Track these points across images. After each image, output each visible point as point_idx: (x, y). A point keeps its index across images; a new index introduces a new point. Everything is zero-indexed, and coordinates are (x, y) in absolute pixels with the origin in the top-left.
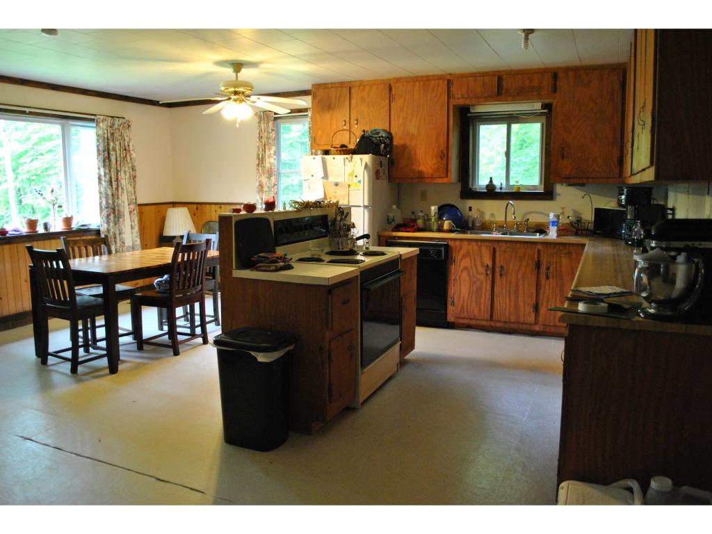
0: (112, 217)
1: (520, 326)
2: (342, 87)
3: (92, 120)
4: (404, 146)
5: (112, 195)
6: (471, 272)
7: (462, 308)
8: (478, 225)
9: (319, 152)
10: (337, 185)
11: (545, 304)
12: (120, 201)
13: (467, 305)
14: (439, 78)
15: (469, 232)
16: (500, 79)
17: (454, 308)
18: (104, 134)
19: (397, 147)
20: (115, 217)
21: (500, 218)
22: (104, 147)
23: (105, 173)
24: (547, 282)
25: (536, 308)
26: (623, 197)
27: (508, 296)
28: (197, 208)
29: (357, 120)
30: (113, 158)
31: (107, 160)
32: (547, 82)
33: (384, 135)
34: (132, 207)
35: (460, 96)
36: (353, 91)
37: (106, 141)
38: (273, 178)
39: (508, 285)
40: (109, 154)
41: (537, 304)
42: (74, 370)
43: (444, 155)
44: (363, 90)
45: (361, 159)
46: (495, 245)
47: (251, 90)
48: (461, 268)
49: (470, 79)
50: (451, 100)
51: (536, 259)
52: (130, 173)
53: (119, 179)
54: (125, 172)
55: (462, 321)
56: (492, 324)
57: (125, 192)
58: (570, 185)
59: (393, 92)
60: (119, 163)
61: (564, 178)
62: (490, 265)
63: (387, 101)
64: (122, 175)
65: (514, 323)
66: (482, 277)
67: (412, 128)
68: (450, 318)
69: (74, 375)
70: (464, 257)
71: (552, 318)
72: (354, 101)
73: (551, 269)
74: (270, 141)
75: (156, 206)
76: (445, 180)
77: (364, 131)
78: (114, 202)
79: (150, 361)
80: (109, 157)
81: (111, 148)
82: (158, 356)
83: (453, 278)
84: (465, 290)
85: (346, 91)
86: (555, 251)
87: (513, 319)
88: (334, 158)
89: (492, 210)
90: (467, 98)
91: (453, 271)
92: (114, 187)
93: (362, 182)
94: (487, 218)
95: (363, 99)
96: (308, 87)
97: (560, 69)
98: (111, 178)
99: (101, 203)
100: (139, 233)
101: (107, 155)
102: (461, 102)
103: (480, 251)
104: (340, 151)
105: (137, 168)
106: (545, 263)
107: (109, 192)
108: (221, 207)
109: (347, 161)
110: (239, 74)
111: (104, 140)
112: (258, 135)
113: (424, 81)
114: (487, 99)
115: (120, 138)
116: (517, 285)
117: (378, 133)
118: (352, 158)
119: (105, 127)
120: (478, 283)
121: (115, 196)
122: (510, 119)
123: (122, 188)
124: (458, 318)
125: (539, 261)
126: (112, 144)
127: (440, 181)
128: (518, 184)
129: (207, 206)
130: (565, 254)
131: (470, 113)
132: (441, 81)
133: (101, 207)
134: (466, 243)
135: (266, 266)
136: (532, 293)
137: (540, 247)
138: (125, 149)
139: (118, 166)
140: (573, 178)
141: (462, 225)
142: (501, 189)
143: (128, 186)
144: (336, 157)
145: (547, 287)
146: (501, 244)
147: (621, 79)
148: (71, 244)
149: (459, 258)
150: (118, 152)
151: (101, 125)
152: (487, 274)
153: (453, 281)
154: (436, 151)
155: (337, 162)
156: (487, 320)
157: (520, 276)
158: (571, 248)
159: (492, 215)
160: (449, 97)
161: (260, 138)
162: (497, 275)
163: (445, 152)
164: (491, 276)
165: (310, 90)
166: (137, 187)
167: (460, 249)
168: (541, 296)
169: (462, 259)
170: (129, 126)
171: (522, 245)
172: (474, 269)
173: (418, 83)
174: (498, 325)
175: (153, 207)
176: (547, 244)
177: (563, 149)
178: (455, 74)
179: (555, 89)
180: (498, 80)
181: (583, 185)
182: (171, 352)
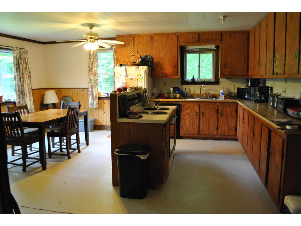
0: (21, 95)
1: (211, 136)
2: (130, 37)
3: (11, 50)
4: (159, 63)
5: (21, 85)
6: (190, 115)
7: (187, 130)
8: (189, 95)
9: (118, 65)
10: (132, 79)
11: (221, 127)
12: (25, 88)
13: (189, 129)
14: (173, 34)
15: (186, 98)
16: (199, 35)
17: (183, 130)
18: (17, 56)
19: (155, 63)
20: (22, 95)
21: (198, 92)
22: (17, 62)
23: (17, 75)
24: (222, 118)
25: (217, 129)
26: (249, 83)
27: (205, 124)
28: (58, 91)
29: (137, 51)
30: (21, 67)
31: (18, 69)
32: (218, 37)
33: (150, 58)
34: (30, 90)
35: (182, 42)
36: (135, 38)
37: (17, 59)
38: (96, 77)
39: (206, 120)
40: (19, 66)
41: (217, 127)
42: (24, 170)
43: (176, 67)
44: (140, 38)
45: (143, 68)
46: (200, 104)
47: (98, 37)
48: (186, 113)
49: (187, 35)
50: (179, 43)
51: (217, 109)
52: (28, 75)
53: (24, 77)
54: (26, 74)
55: (186, 135)
56: (199, 136)
57: (27, 83)
58: (227, 79)
59: (153, 40)
60: (23, 70)
61: (225, 76)
62: (198, 112)
63: (151, 43)
64: (25, 75)
65: (208, 135)
66: (195, 117)
67: (162, 55)
68: (181, 134)
69: (25, 172)
70: (187, 109)
71: (224, 132)
72: (136, 43)
73: (223, 112)
74: (95, 60)
75: (39, 90)
76: (176, 77)
77: (141, 56)
78: (22, 88)
79: (59, 163)
80: (19, 67)
81: (20, 63)
82: (61, 160)
83: (182, 118)
84: (188, 123)
85: (132, 38)
86: (224, 105)
87: (208, 133)
88: (130, 68)
89: (194, 89)
90: (185, 43)
91: (182, 115)
92: (22, 81)
93: (144, 78)
94: (192, 92)
95: (140, 43)
96: (114, 36)
97: (223, 32)
98: (20, 77)
99: (16, 89)
100: (33, 103)
101: (18, 66)
102: (183, 44)
103: (194, 106)
104: (133, 65)
105: (31, 72)
106: (220, 110)
107: (20, 84)
108: (70, 90)
109: (136, 69)
110: (92, 30)
111: (16, 59)
112: (89, 57)
113: (167, 35)
114: (194, 43)
115: (23, 58)
116: (209, 120)
117: (147, 57)
118: (138, 68)
119: (17, 53)
120: (193, 119)
121: (22, 86)
122: (200, 52)
123: (25, 82)
124: (185, 134)
125: (218, 109)
126: (20, 61)
127: (175, 77)
128: (205, 78)
129: (63, 90)
130: (228, 106)
131: (185, 49)
132: (174, 35)
133: (16, 91)
134: (188, 103)
135: (133, 116)
136: (215, 122)
137: (218, 104)
138: (26, 64)
139: (23, 71)
140: (229, 76)
141: (184, 95)
142: (197, 80)
143: (28, 81)
144: (131, 67)
145: (221, 120)
146: (202, 103)
147: (247, 37)
148: (11, 109)
149: (185, 109)
150: (23, 65)
151: (15, 52)
152: (197, 116)
153: (182, 119)
154: (172, 65)
155: (132, 70)
156: (197, 135)
157: (210, 116)
158: (231, 104)
159: (194, 91)
160: (178, 42)
161: (90, 58)
162: (201, 116)
163: (176, 65)
164: (198, 116)
165: (115, 38)
166: (31, 81)
167: (186, 105)
168: (219, 123)
169: (186, 110)
170: (27, 53)
171: (211, 103)
172: (191, 114)
173: (164, 36)
174: (202, 136)
175: (38, 90)
176: (221, 102)
177: (225, 64)
178: (180, 33)
179: (221, 40)
180: (199, 36)
181: (231, 78)
182: (67, 157)
